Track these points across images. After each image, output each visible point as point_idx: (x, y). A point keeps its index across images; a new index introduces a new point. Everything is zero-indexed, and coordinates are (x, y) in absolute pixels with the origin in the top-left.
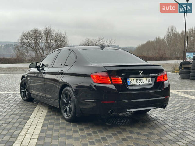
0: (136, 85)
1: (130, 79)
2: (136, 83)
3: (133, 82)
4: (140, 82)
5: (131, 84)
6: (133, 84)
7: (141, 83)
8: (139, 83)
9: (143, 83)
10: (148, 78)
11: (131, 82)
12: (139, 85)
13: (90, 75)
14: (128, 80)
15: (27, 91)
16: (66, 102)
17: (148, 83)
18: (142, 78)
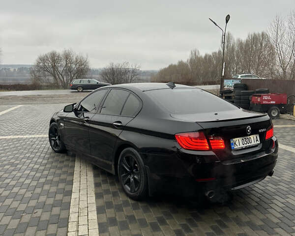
0: (242, 149)
1: (234, 139)
2: (242, 146)
3: (238, 143)
4: (247, 142)
5: (236, 147)
6: (239, 147)
7: (248, 145)
8: (245, 145)
9: (250, 144)
10: (255, 136)
11: (235, 144)
12: (246, 148)
13: (174, 135)
14: (232, 142)
15: (59, 140)
16: (128, 170)
17: (256, 143)
18: (249, 137)
